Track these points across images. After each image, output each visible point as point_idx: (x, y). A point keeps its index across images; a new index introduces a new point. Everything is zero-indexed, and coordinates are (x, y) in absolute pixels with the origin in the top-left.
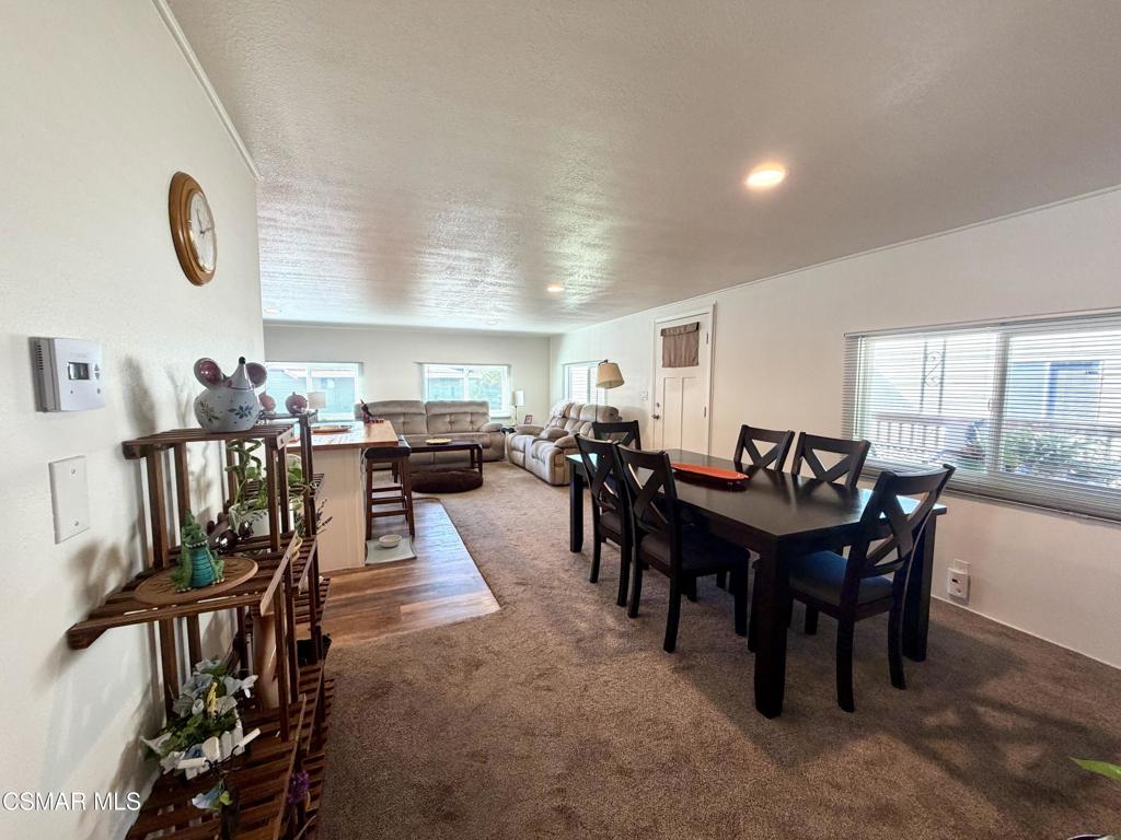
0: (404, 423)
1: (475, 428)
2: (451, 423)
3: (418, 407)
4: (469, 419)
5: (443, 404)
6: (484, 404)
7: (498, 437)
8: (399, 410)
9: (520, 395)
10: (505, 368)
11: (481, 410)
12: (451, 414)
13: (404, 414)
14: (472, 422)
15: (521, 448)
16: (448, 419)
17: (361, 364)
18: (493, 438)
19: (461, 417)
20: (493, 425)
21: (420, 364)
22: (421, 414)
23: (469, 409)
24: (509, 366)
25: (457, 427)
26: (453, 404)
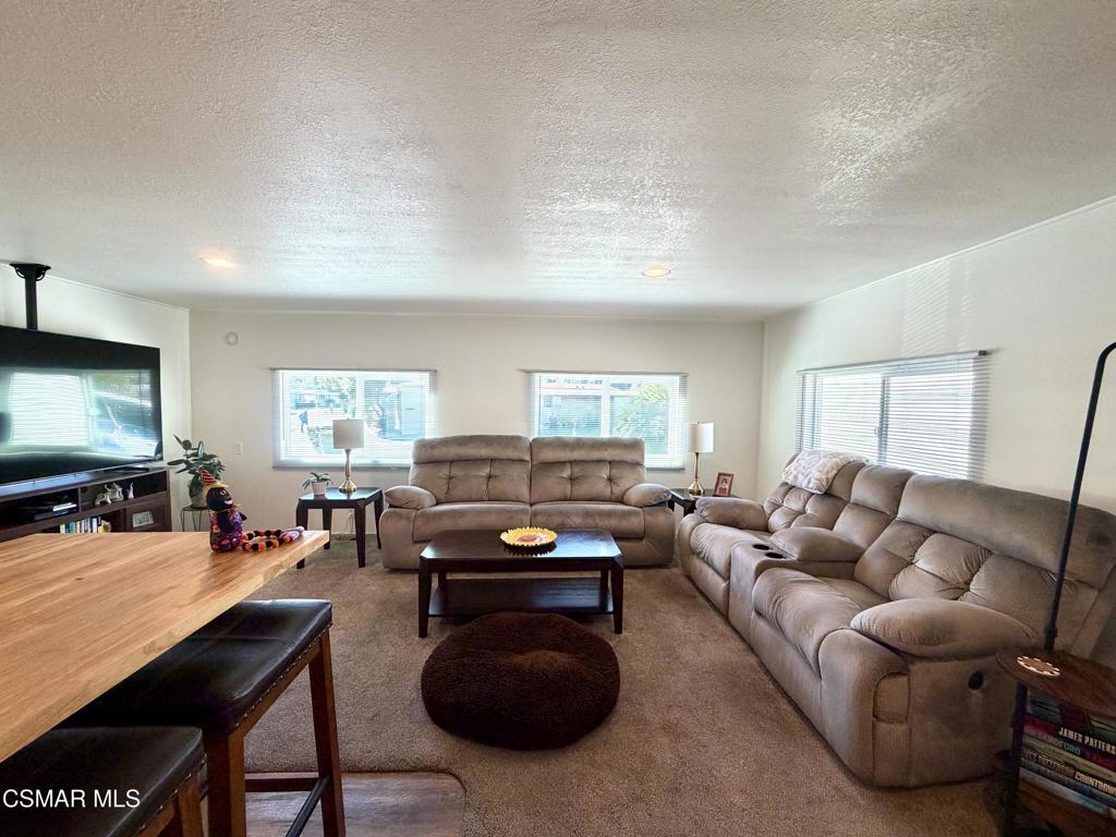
0: (490, 477)
1: (617, 490)
2: (572, 479)
3: (515, 448)
4: (605, 473)
5: (561, 444)
6: (635, 445)
7: (660, 518)
8: (484, 452)
9: (708, 431)
10: (677, 379)
11: (630, 456)
12: (572, 463)
13: (492, 460)
14: (610, 479)
15: (719, 562)
16: (566, 473)
17: (434, 372)
18: (649, 518)
19: (590, 469)
20: (651, 492)
21: (528, 372)
22: (522, 461)
23: (607, 455)
24: (684, 376)
25: (583, 489)
26: (579, 444)
